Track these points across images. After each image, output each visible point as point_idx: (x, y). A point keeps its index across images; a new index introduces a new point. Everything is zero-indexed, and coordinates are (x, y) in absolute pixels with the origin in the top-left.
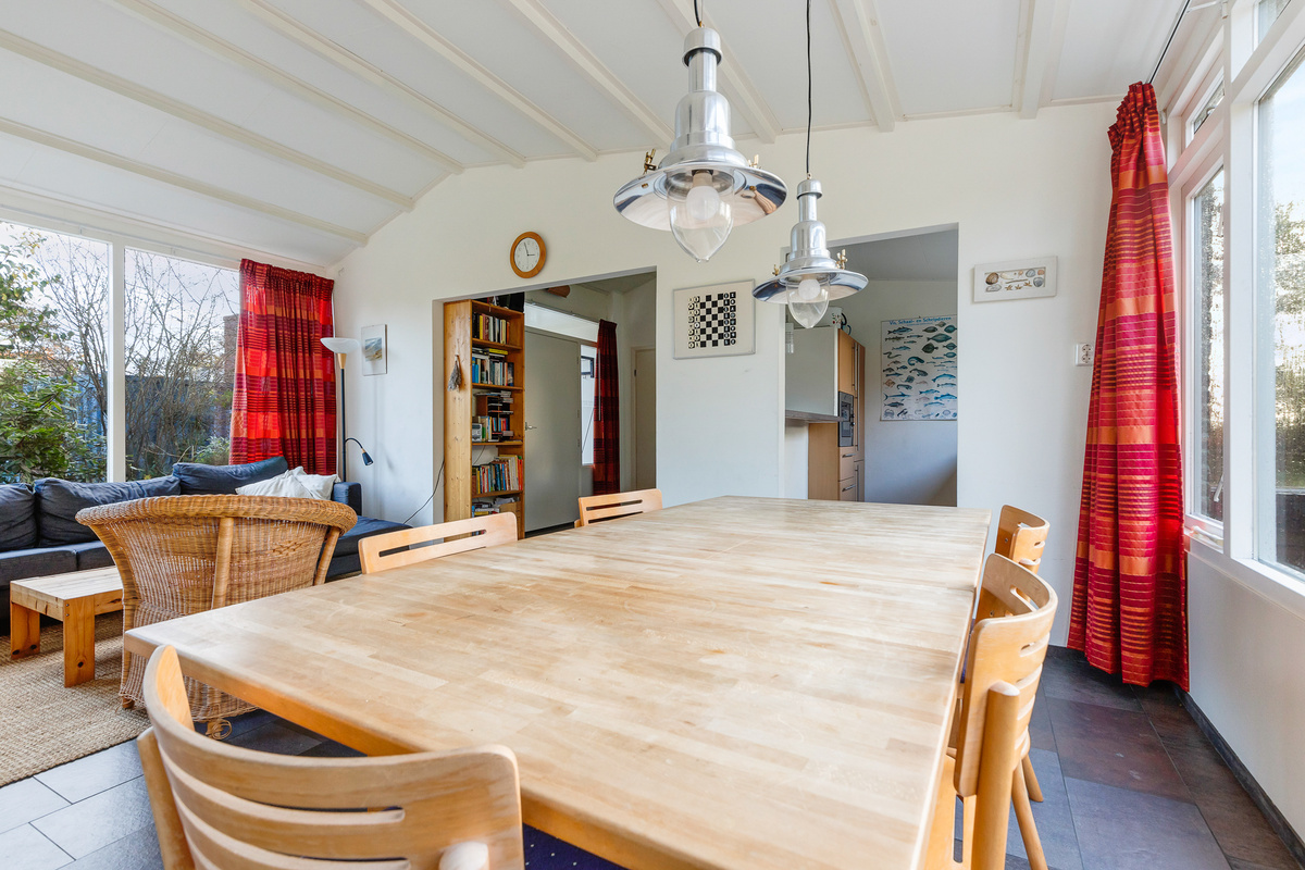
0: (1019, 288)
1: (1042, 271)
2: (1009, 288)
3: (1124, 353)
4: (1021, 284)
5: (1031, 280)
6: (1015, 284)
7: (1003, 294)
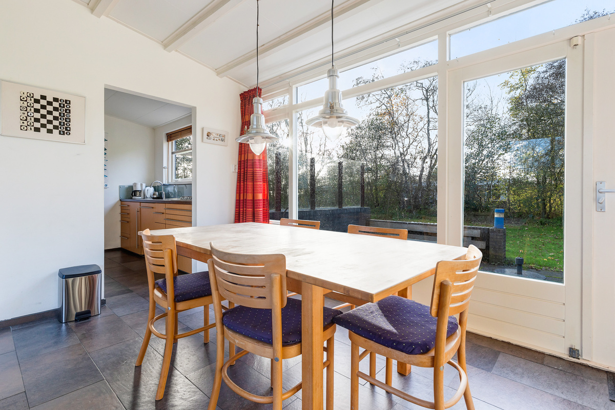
0: (216, 140)
1: (224, 136)
2: (214, 139)
3: (257, 170)
4: (218, 139)
5: (220, 138)
6: (216, 139)
7: (211, 141)
